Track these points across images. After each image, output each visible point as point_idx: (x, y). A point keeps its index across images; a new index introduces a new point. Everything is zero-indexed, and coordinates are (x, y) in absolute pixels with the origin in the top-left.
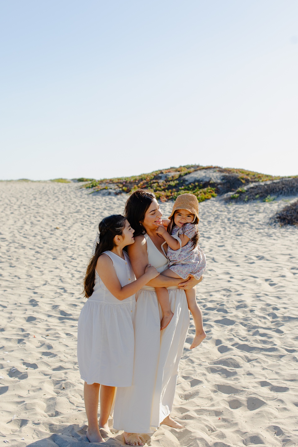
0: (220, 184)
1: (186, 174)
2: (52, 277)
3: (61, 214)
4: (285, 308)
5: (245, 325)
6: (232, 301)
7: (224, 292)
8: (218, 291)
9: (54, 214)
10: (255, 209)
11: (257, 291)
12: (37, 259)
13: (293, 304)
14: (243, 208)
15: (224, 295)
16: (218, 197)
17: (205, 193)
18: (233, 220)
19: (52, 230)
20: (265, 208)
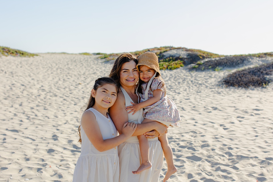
0: (186, 58)
1: (164, 52)
2: (72, 118)
3: (83, 75)
4: (237, 148)
5: (209, 162)
6: (198, 141)
7: (192, 134)
8: (188, 133)
9: (79, 75)
10: (209, 76)
11: (215, 133)
12: (64, 104)
13: (243, 145)
14: (201, 74)
15: (192, 136)
16: (184, 67)
17: (176, 64)
18: (195, 82)
19: (76, 85)
20: (215, 75)
